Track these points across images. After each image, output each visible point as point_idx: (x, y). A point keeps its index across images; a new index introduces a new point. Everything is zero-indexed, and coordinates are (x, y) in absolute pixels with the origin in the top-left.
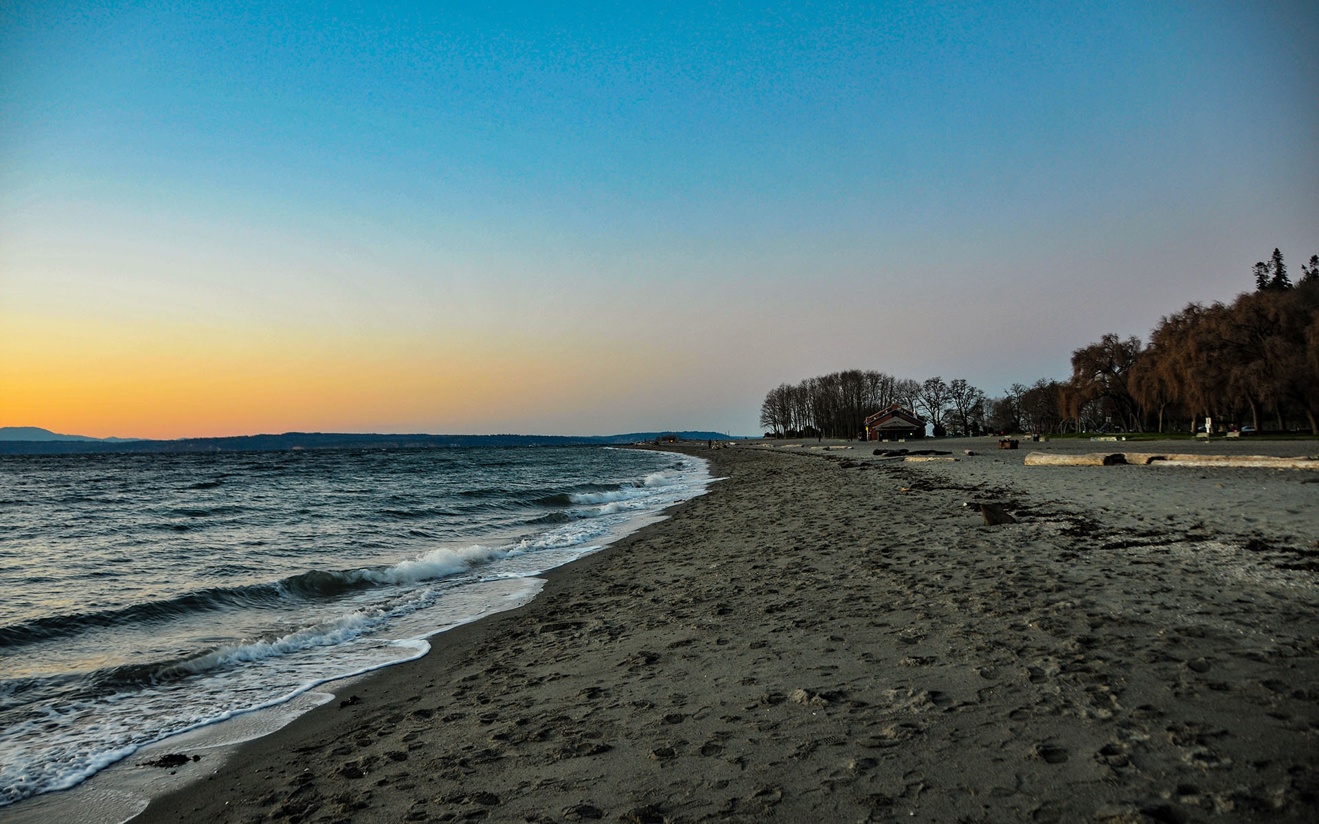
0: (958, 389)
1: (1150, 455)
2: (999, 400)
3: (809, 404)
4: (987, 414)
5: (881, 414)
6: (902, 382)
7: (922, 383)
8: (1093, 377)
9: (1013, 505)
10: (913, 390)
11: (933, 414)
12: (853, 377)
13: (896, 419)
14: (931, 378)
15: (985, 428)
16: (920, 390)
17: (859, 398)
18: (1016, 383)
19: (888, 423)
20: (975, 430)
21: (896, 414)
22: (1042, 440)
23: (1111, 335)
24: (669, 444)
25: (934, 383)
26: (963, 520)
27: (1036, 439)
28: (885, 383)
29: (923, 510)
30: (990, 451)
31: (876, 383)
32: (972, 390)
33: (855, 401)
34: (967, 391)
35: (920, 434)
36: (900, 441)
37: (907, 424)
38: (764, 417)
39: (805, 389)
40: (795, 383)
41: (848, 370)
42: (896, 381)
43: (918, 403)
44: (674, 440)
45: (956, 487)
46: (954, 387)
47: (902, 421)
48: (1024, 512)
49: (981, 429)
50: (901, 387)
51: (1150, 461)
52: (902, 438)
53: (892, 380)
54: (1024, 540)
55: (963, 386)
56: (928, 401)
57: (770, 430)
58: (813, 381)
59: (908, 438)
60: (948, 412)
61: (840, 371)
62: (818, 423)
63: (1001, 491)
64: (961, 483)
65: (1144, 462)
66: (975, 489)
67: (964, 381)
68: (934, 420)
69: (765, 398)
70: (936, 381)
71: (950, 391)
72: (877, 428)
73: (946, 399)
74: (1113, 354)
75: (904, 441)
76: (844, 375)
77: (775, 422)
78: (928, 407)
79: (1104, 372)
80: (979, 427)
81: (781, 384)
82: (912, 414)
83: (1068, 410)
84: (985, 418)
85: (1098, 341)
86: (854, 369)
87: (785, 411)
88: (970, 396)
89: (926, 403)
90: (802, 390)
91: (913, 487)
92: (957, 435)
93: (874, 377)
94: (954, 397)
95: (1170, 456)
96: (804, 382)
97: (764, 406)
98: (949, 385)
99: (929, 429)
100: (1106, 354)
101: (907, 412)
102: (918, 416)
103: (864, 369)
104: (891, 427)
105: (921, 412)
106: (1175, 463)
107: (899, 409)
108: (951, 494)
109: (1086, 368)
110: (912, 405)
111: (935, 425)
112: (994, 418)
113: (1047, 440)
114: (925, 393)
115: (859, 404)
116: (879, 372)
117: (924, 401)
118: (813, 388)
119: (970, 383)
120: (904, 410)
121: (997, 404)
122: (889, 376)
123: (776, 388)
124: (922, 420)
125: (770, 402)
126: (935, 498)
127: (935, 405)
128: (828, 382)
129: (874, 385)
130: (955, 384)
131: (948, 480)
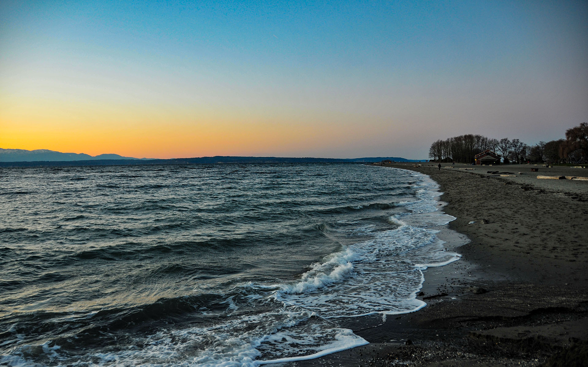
0: (515, 143)
1: (572, 177)
2: (534, 147)
3: (450, 148)
4: (528, 153)
5: (482, 154)
6: (491, 140)
7: (499, 141)
8: (575, 140)
9: (530, 188)
10: (495, 143)
11: (504, 154)
12: (469, 138)
13: (488, 156)
14: (503, 139)
15: (526, 159)
16: (498, 144)
17: (471, 146)
18: (541, 141)
19: (485, 158)
20: (522, 161)
21: (488, 154)
22: (550, 167)
23: (584, 123)
24: (389, 164)
25: (505, 141)
26: (520, 190)
27: (547, 166)
28: (483, 140)
29: (511, 188)
30: (527, 173)
31: (479, 140)
32: (521, 144)
33: (470, 147)
34: (519, 144)
35: (498, 163)
36: (490, 165)
37: (493, 158)
38: (430, 153)
39: (449, 142)
40: (444, 140)
41: (467, 134)
42: (488, 139)
43: (497, 149)
44: (391, 162)
45: (517, 184)
46: (513, 142)
47: (490, 157)
48: (532, 189)
49: (525, 160)
50: (490, 142)
51: (572, 178)
52: (490, 164)
53: (487, 138)
54: (531, 193)
55: (518, 142)
56: (502, 148)
57: (433, 159)
58: (452, 138)
59: (493, 164)
60: (510, 152)
61: (463, 135)
62: (453, 157)
63: (528, 185)
64: (519, 183)
65: (571, 179)
66: (522, 184)
67: (518, 140)
68: (504, 156)
69: (431, 146)
70: (506, 140)
71: (512, 144)
72: (480, 159)
73: (510, 147)
74: (585, 131)
75: (491, 165)
76: (465, 136)
77: (435, 155)
78: (502, 151)
79: (580, 138)
80: (524, 159)
81: (438, 140)
82: (495, 154)
83: (563, 154)
84: (527, 155)
85: (578, 125)
86: (470, 134)
87: (439, 151)
88: (520, 147)
89: (501, 149)
90: (447, 142)
91: (506, 184)
92: (514, 163)
93: (478, 137)
94: (513, 147)
95: (578, 177)
96: (448, 139)
97: (431, 149)
98: (511, 141)
99: (502, 160)
100: (582, 131)
101: (493, 153)
102: (498, 155)
103: (474, 134)
104: (486, 160)
105: (499, 153)
106: (579, 179)
107: (489, 152)
108: (517, 185)
109: (572, 137)
110: (494, 149)
111: (504, 158)
112: (531, 155)
113: (552, 167)
114: (500, 145)
115: (471, 148)
116: (481, 135)
117: (500, 148)
118: (452, 142)
119: (520, 141)
120: (491, 152)
121: (533, 148)
122: (485, 137)
123: (436, 141)
124: (499, 156)
125: (433, 147)
126: (513, 186)
127: (504, 150)
128: (458, 139)
129: (478, 141)
130: (514, 141)
131: (515, 182)
